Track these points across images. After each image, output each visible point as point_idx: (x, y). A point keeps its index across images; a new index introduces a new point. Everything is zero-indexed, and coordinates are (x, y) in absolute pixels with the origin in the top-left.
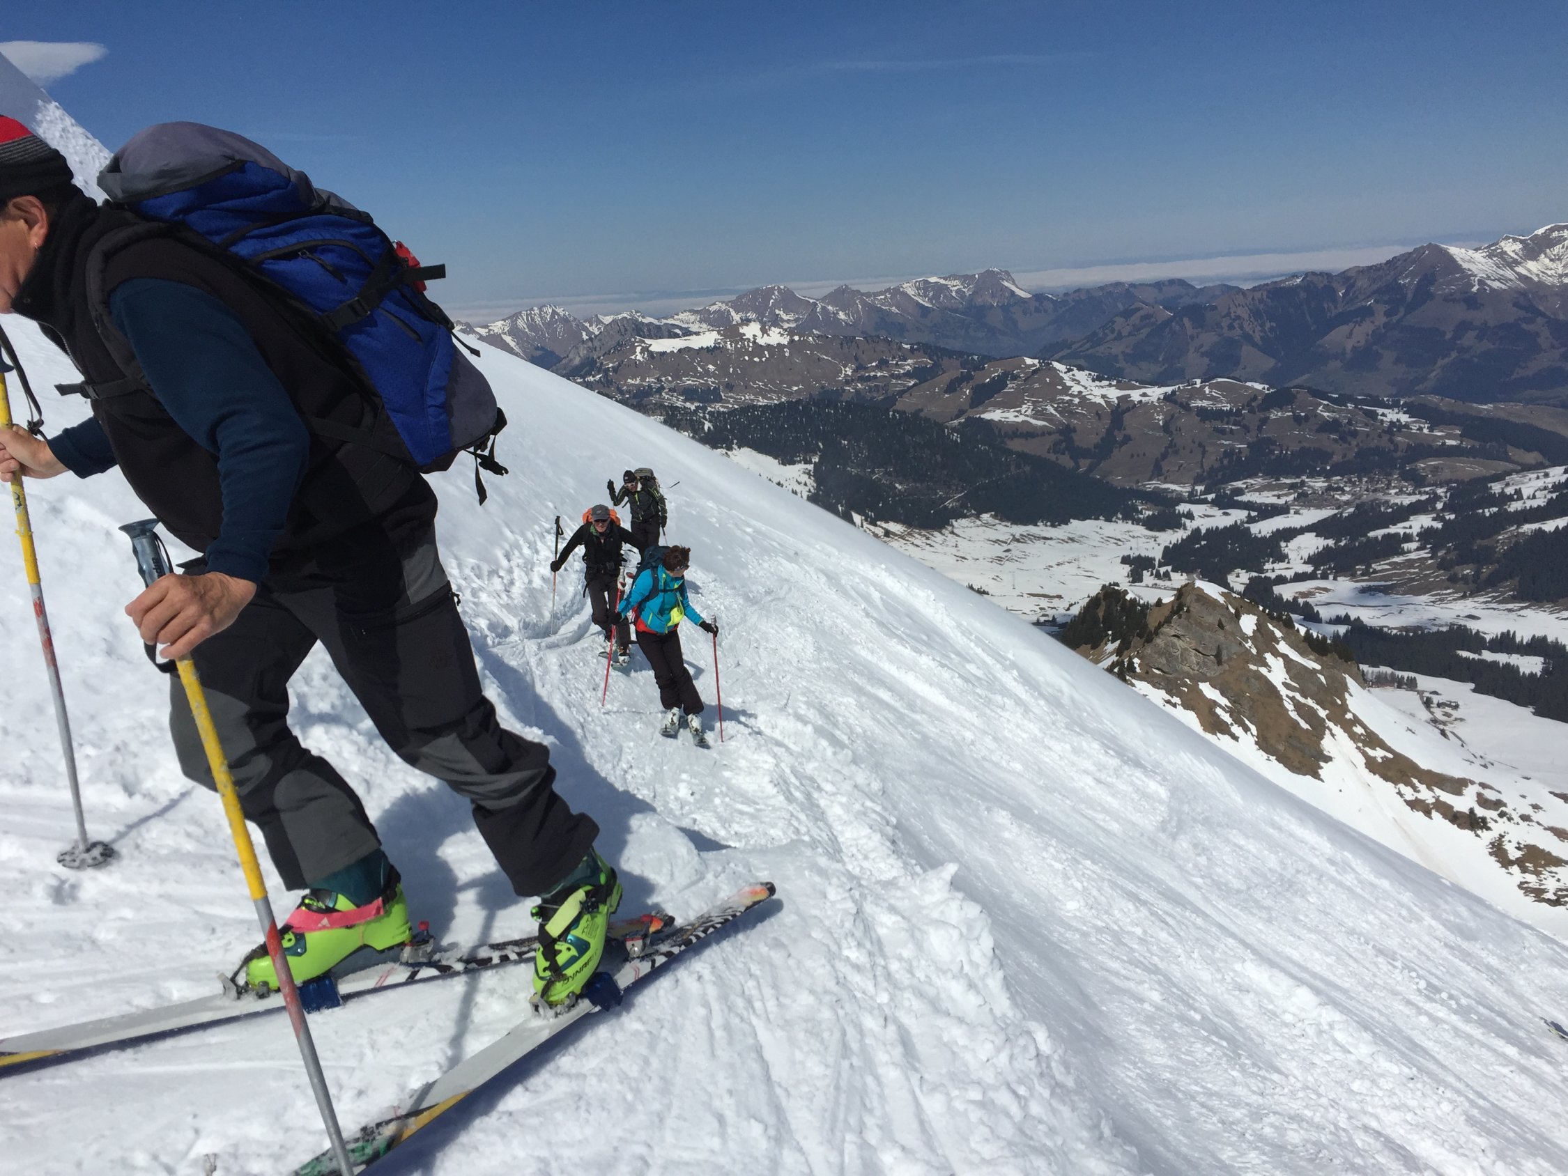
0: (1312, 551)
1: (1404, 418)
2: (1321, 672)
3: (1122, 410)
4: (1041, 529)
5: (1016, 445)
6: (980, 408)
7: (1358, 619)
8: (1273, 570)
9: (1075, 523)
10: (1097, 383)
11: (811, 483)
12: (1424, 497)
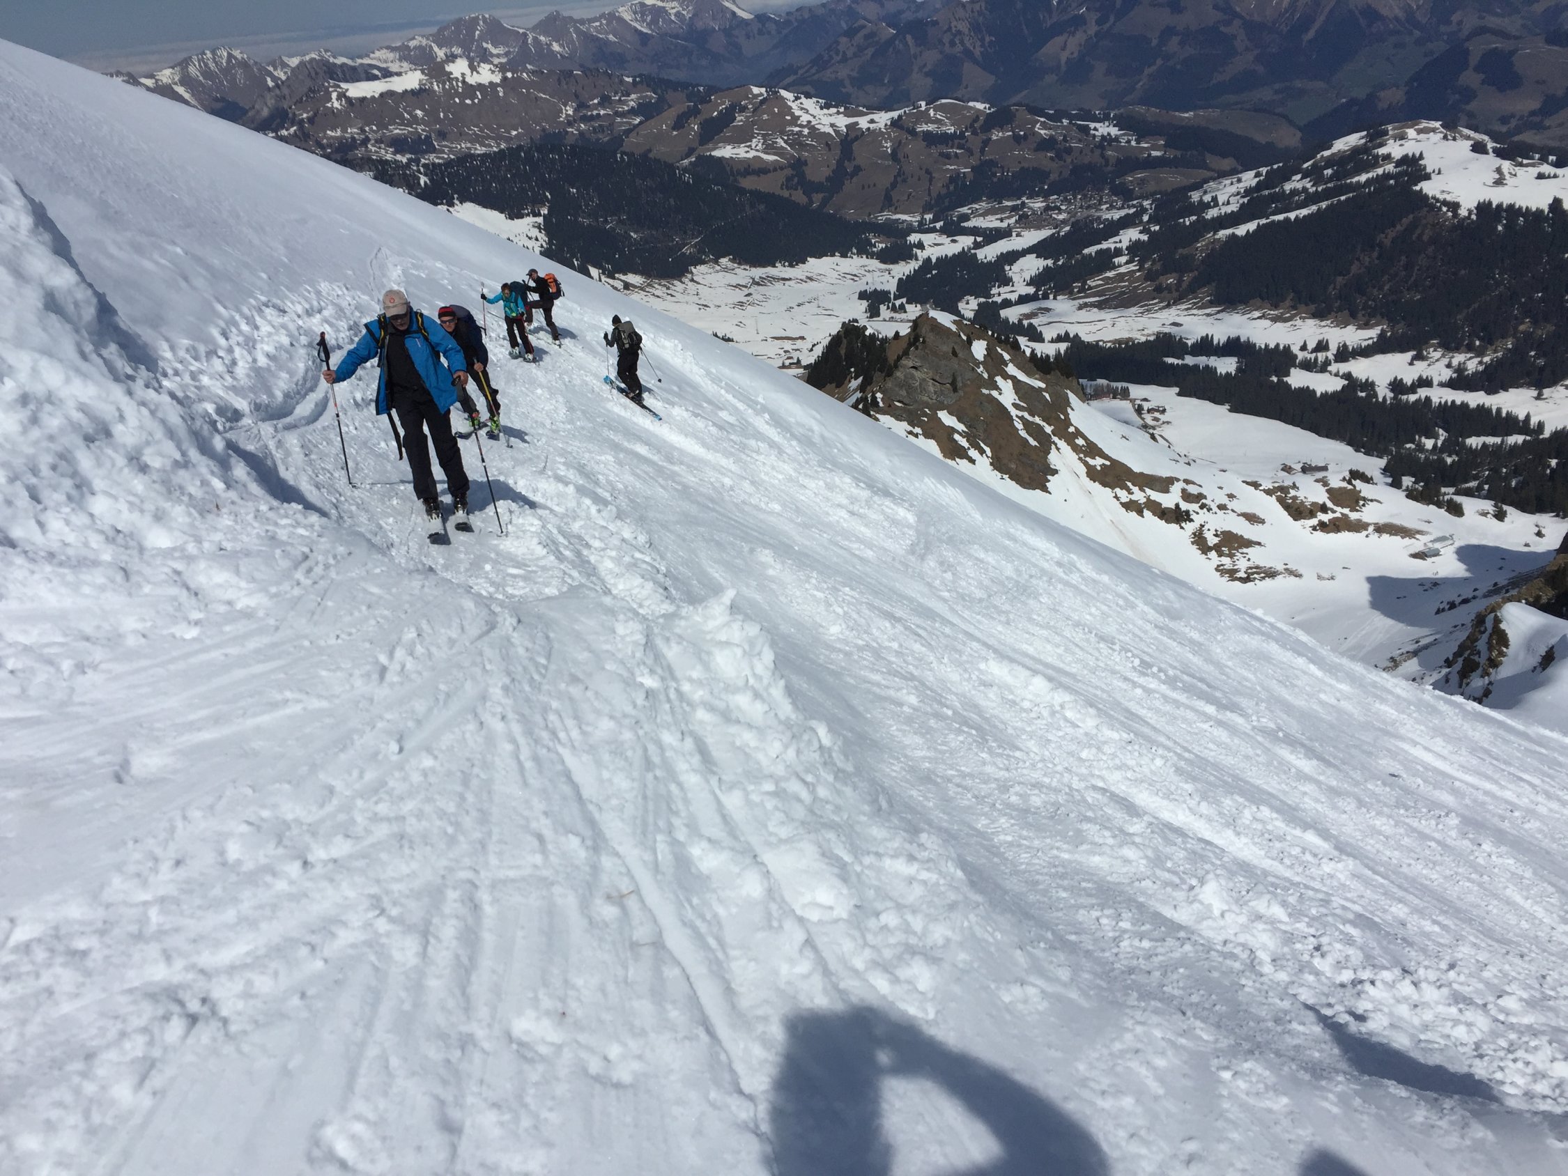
0: (1034, 272)
1: (1114, 131)
2: (1045, 390)
3: (852, 137)
4: (780, 270)
5: (748, 183)
6: (711, 145)
7: (1077, 336)
8: (999, 294)
9: (812, 261)
10: (825, 111)
11: (543, 237)
12: (1132, 211)
